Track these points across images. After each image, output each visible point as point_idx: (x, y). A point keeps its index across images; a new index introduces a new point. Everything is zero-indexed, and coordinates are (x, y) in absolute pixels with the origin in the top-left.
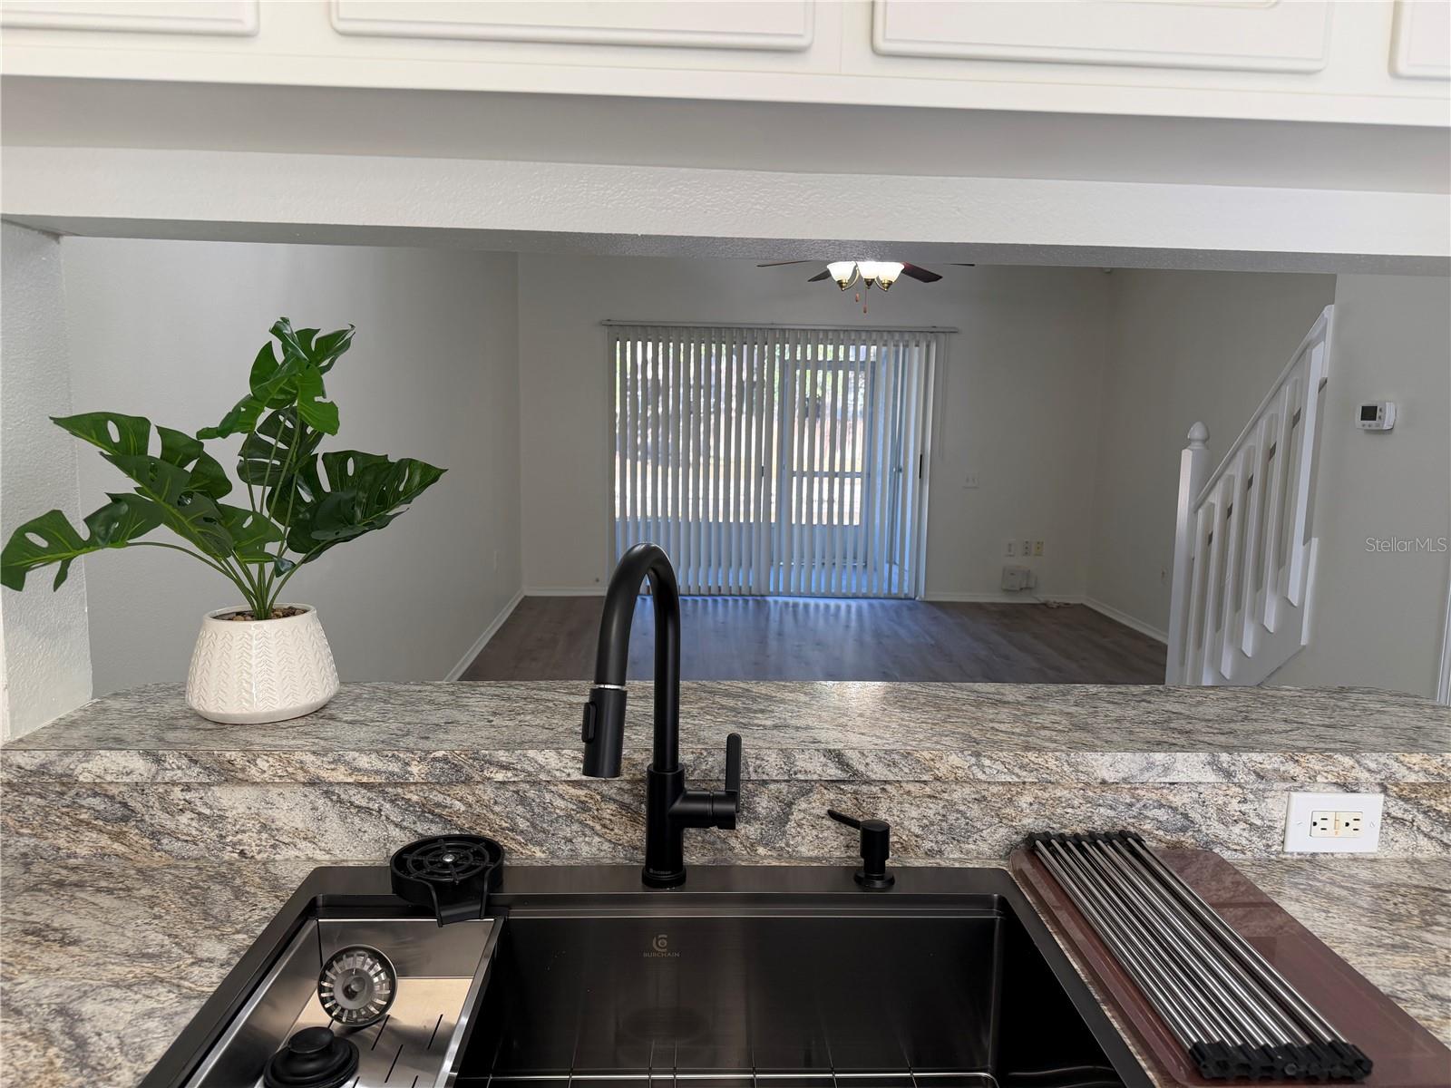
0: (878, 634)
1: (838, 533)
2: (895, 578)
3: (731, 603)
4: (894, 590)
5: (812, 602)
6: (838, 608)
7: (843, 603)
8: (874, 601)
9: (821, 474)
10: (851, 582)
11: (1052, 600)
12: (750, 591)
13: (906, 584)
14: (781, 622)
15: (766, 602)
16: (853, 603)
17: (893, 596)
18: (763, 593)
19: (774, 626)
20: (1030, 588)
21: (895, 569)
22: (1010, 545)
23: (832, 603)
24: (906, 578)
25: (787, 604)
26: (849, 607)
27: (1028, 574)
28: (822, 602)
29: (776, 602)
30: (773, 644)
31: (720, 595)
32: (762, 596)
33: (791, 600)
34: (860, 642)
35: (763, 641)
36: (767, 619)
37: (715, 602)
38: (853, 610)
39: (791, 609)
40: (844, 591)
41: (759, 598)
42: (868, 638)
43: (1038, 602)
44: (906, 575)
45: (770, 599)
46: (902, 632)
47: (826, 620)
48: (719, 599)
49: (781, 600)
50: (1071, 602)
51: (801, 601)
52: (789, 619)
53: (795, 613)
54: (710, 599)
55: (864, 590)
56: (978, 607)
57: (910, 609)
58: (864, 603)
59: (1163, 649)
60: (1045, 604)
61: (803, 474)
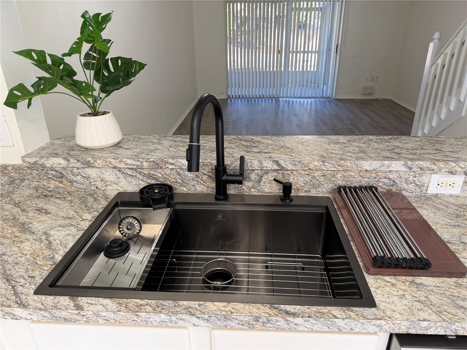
0: (316, 111)
1: (305, 74)
2: (325, 90)
3: (267, 101)
4: (324, 95)
5: (295, 100)
6: (304, 102)
7: (306, 100)
8: (317, 99)
9: (300, 52)
10: (309, 92)
11: (379, 98)
12: (274, 96)
13: (328, 92)
14: (283, 107)
15: (279, 100)
16: (309, 100)
17: (323, 97)
18: (278, 97)
19: (281, 109)
20: (372, 94)
21: (325, 87)
22: (366, 78)
23: (302, 100)
24: (329, 90)
25: (286, 101)
26: (308, 101)
27: (372, 88)
28: (298, 100)
29: (282, 100)
30: (280, 115)
31: (263, 98)
32: (278, 98)
33: (288, 99)
34: (310, 114)
35: (277, 114)
36: (279, 106)
37: (262, 100)
38: (309, 102)
39: (287, 102)
40: (306, 96)
41: (277, 99)
42: (313, 113)
43: (374, 98)
44: (329, 88)
45: (281, 99)
46: (325, 110)
47: (299, 106)
48: (263, 99)
49: (284, 99)
50: (386, 98)
51: (291, 100)
52: (286, 106)
53: (289, 104)
54: (260, 99)
55: (313, 95)
56: (353, 100)
57: (329, 102)
58: (313, 100)
59: (413, 114)
60: (377, 99)
61: (293, 52)
